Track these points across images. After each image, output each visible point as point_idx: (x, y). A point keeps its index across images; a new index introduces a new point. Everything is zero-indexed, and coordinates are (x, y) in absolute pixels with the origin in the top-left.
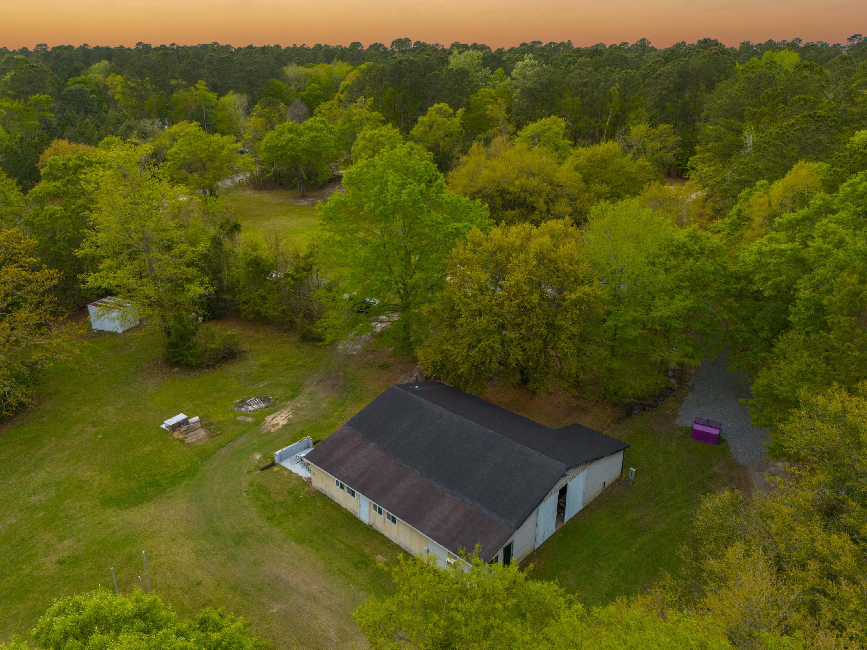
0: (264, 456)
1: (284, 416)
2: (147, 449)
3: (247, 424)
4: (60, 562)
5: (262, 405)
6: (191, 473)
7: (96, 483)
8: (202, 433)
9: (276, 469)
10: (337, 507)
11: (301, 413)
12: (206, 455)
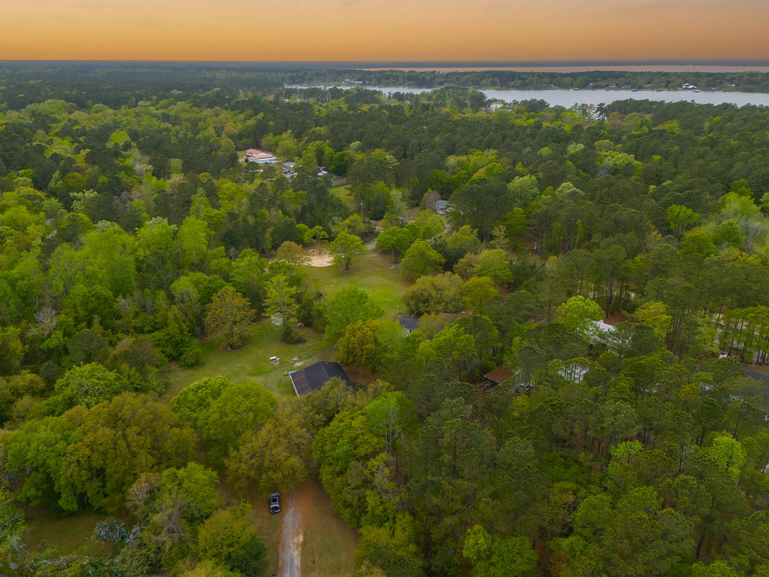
0: (287, 373)
1: (301, 363)
2: (262, 364)
3: (290, 363)
5: (298, 359)
6: (269, 372)
7: (249, 369)
8: (278, 363)
12: (275, 369)
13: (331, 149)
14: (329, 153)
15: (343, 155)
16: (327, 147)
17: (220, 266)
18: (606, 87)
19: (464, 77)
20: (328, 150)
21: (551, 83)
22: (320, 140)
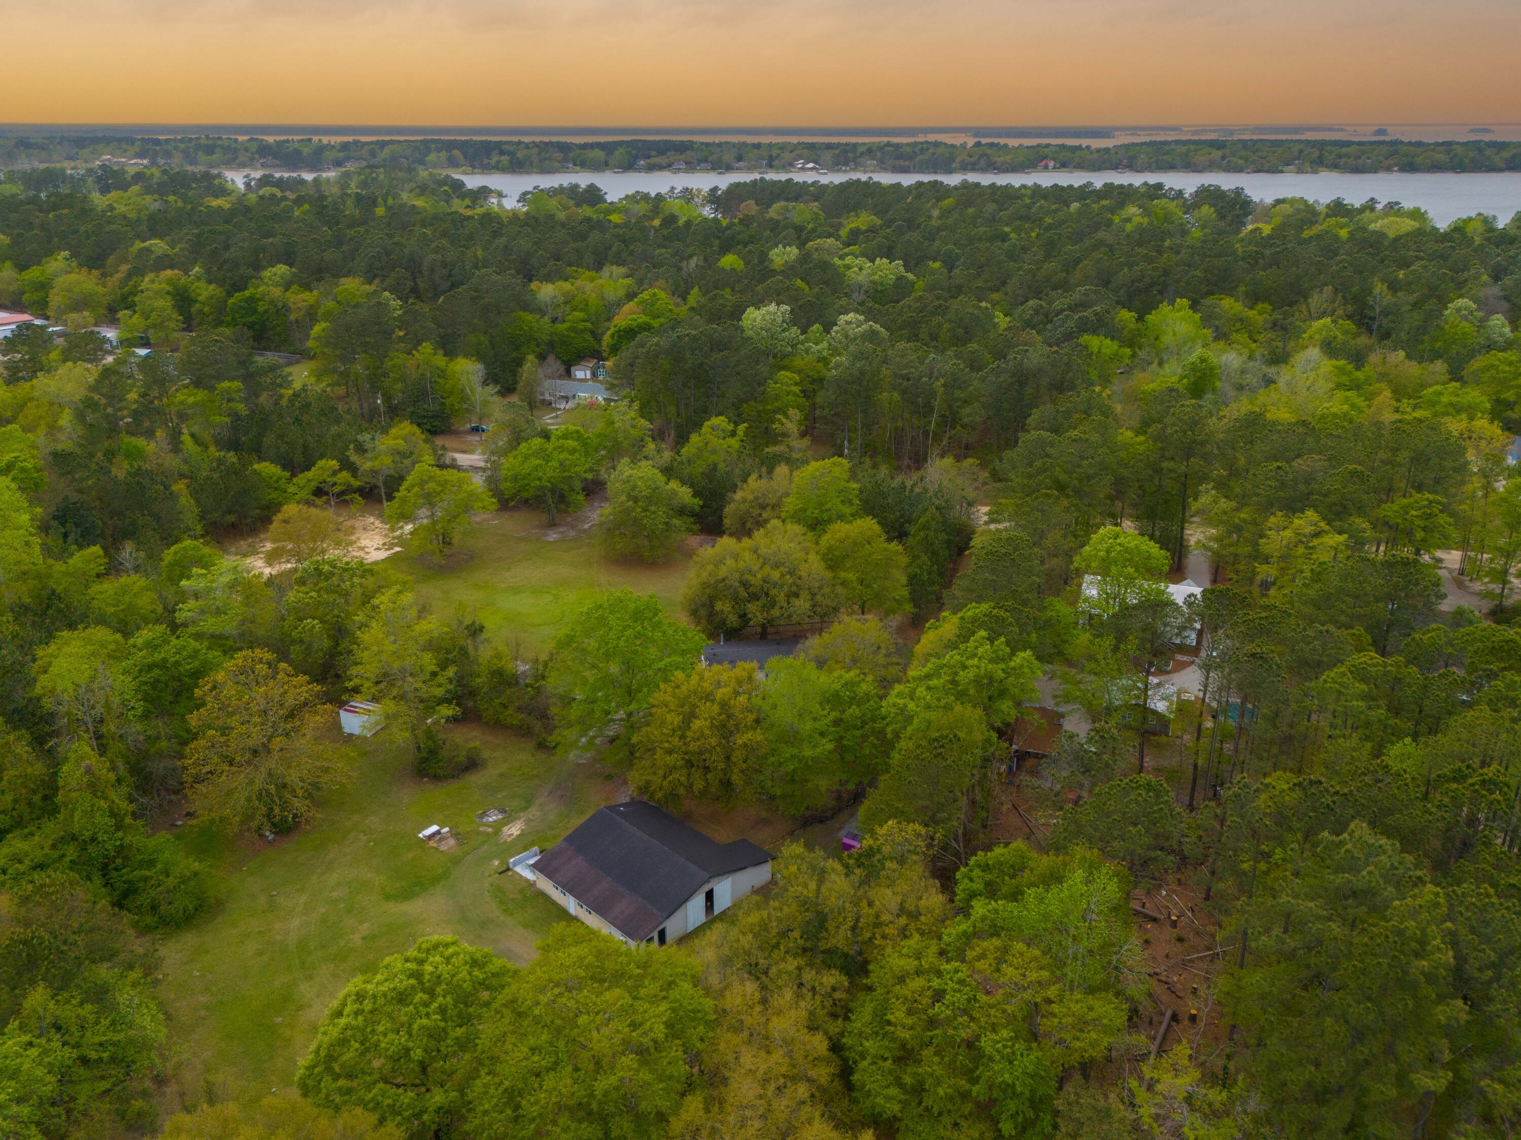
0: (502, 863)
1: (518, 826)
2: (410, 855)
3: (487, 834)
4: (364, 938)
5: (500, 817)
6: (445, 875)
7: (377, 883)
8: (452, 842)
9: (510, 873)
10: (554, 903)
11: (532, 824)
12: (456, 861)
13: (212, 287)
14: (212, 297)
15: (251, 300)
16: (202, 284)
17: (127, 598)
18: (668, 167)
19: (387, 150)
20: (205, 291)
21: (565, 160)
22: (172, 267)
